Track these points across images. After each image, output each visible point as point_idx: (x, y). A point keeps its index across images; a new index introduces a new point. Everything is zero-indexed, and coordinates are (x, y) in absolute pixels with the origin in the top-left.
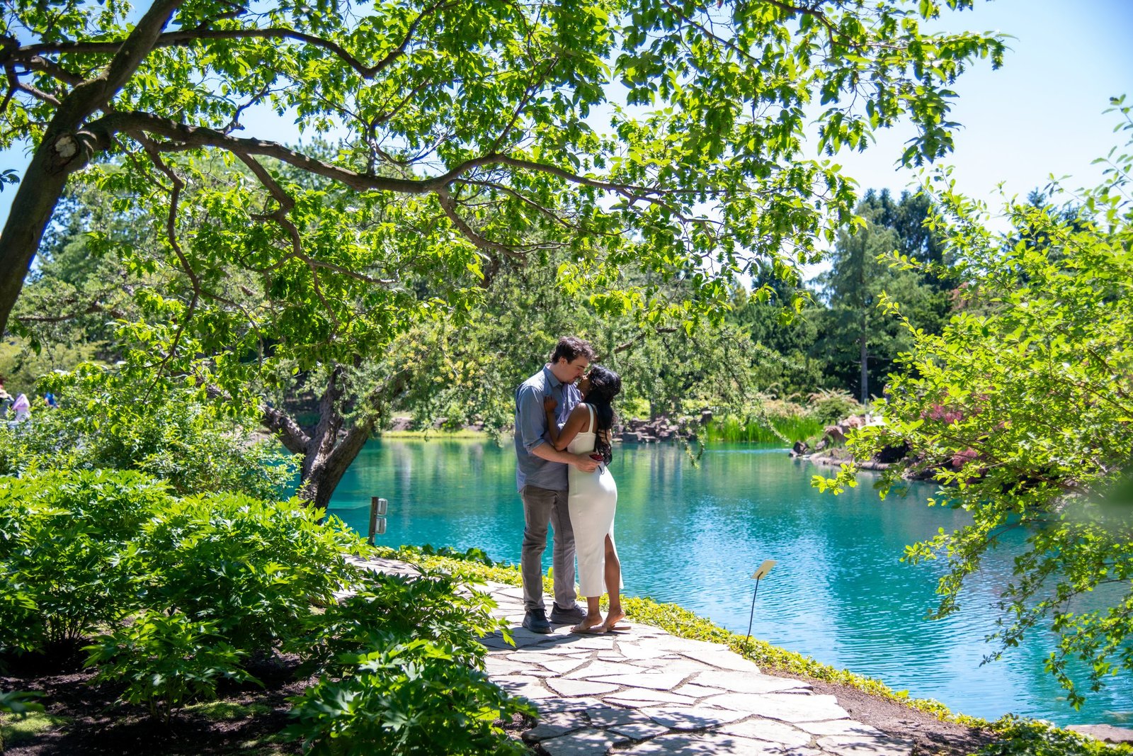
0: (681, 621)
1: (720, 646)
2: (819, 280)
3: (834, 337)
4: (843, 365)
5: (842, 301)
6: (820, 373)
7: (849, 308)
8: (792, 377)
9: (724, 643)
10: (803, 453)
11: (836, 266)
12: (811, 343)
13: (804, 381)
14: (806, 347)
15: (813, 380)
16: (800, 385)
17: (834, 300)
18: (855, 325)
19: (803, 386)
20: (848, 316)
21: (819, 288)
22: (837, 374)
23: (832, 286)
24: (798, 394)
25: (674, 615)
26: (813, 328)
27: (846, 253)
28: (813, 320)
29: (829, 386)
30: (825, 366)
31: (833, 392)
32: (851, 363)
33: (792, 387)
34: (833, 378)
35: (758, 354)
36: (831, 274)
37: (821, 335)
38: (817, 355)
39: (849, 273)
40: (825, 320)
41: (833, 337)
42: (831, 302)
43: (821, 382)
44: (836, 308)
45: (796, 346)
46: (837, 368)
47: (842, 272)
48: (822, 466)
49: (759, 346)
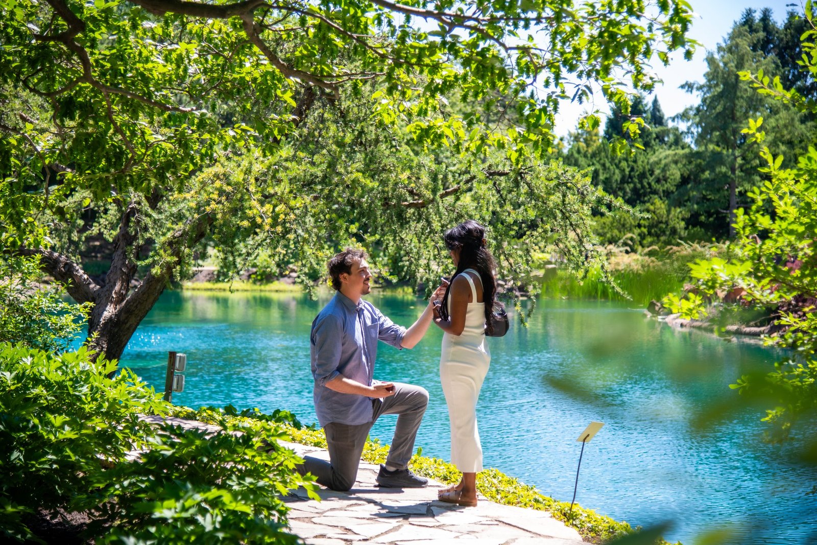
0: (502, 487)
1: (542, 513)
2: (684, 116)
3: (700, 183)
4: (709, 215)
5: (711, 141)
6: (683, 224)
7: (718, 149)
8: (650, 227)
9: (547, 510)
10: (658, 314)
11: (704, 100)
12: (673, 188)
13: (664, 233)
14: (667, 194)
15: (674, 231)
16: (658, 236)
17: (700, 139)
18: (724, 169)
19: (663, 238)
20: (717, 159)
21: (683, 126)
22: (702, 225)
23: (698, 125)
24: (656, 247)
25: (495, 481)
26: (675, 173)
27: (717, 85)
28: (676, 162)
29: (691, 238)
30: (688, 215)
31: (696, 245)
32: (718, 213)
33: (649, 239)
34: (698, 229)
35: (599, 201)
36: (698, 110)
37: (685, 180)
38: (680, 204)
39: (719, 108)
40: (690, 162)
41: (698, 182)
42: (697, 143)
43: (684, 233)
44: (703, 148)
45: (655, 192)
46: (703, 218)
47: (711, 107)
48: (679, 329)
49: (600, 192)
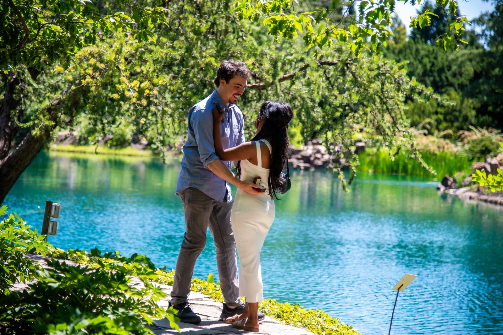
0: (326, 325)
2: (479, 21)
4: (496, 106)
5: (501, 42)
6: (474, 113)
8: (445, 114)
10: (450, 187)
11: (498, 8)
12: (467, 82)
13: (457, 119)
14: (462, 87)
15: (466, 119)
16: (452, 122)
17: (493, 41)
19: (456, 124)
21: (478, 29)
22: (490, 114)
23: (491, 28)
24: (450, 131)
25: (321, 320)
26: (470, 69)
28: (471, 60)
29: (481, 125)
30: (478, 105)
31: (484, 131)
33: (444, 124)
34: (486, 118)
35: (413, 89)
36: (492, 16)
37: (477, 75)
38: (471, 95)
40: (482, 61)
41: (488, 77)
42: (490, 44)
43: (473, 120)
44: (494, 49)
45: (451, 85)
46: (490, 108)
48: (468, 201)
49: (414, 82)
